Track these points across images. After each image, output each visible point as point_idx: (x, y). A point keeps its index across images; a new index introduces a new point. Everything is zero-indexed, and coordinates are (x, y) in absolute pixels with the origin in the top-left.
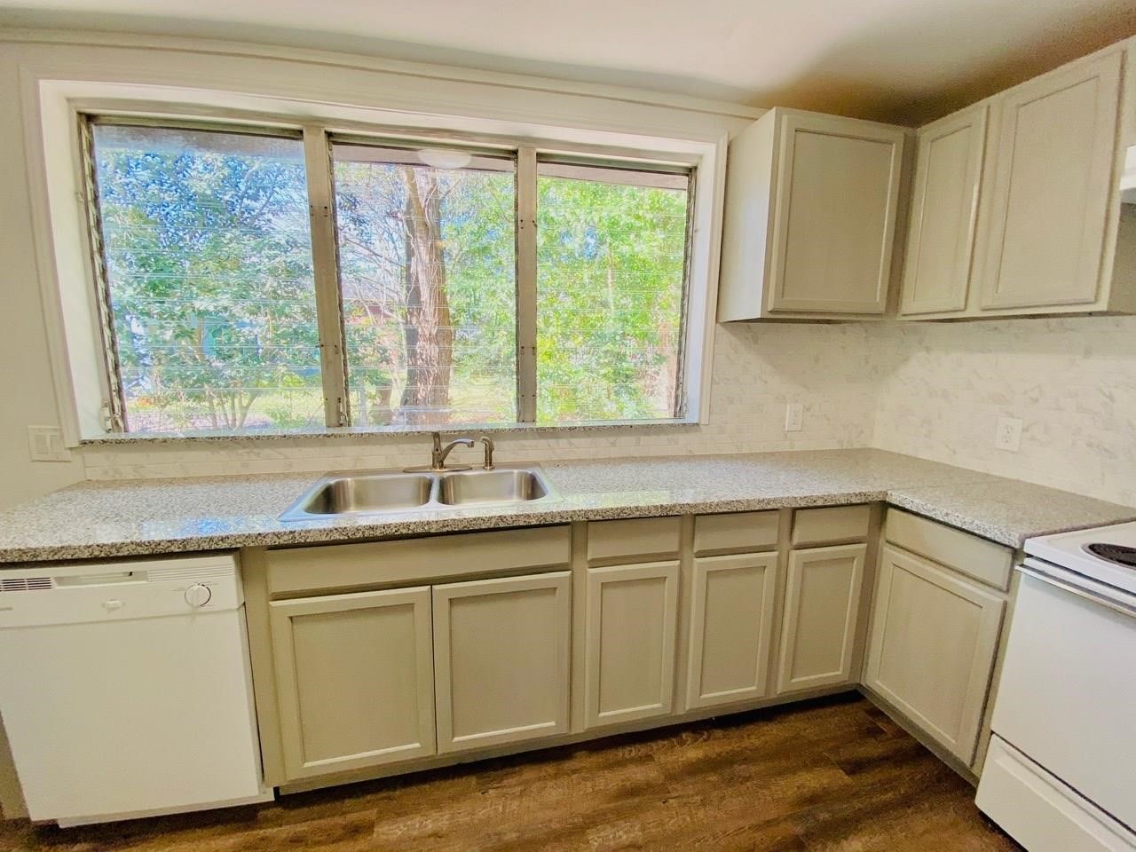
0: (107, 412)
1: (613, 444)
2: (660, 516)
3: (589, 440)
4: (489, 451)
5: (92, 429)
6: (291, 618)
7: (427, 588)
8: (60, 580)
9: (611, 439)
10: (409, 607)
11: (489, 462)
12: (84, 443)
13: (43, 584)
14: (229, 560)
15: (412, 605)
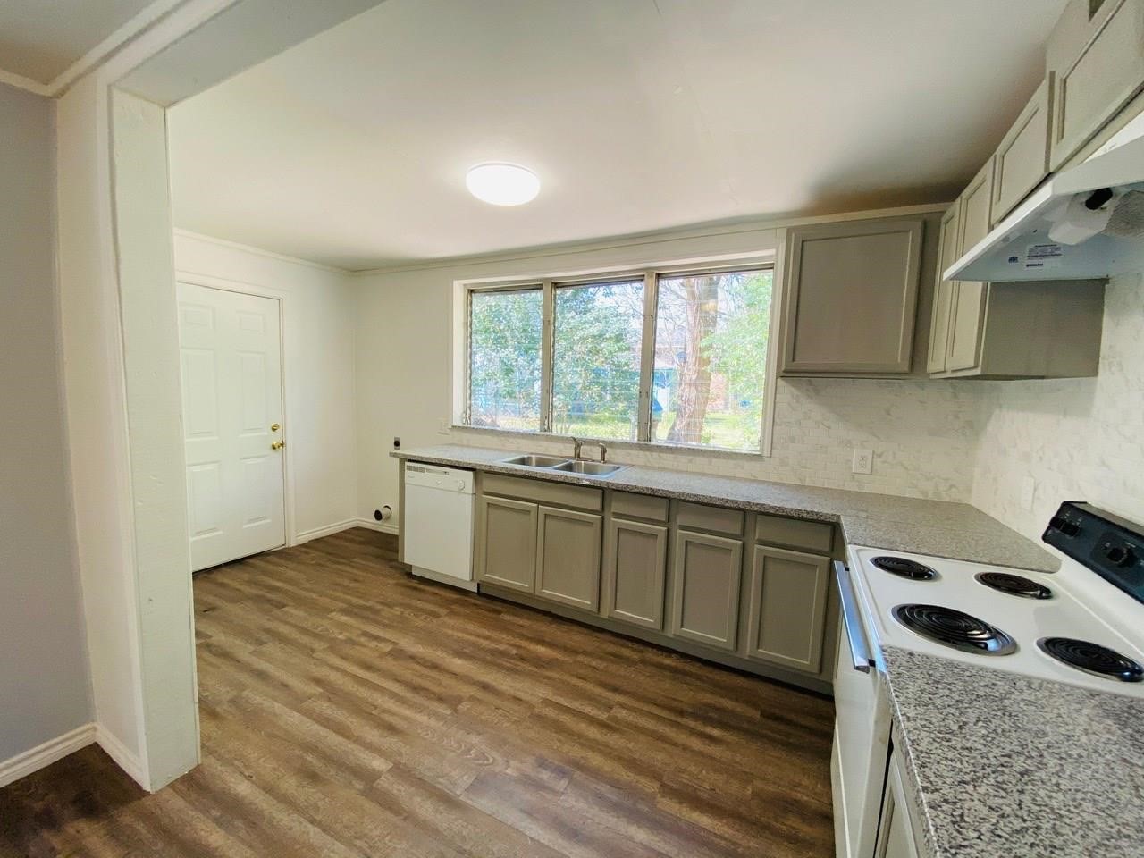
0: (464, 415)
1: (690, 461)
2: (650, 495)
3: (672, 455)
4: (604, 452)
5: (457, 422)
6: (488, 504)
7: (536, 505)
8: (428, 470)
9: (690, 457)
10: (528, 512)
11: (603, 458)
12: (453, 427)
13: (422, 470)
14: (471, 473)
15: (529, 512)
